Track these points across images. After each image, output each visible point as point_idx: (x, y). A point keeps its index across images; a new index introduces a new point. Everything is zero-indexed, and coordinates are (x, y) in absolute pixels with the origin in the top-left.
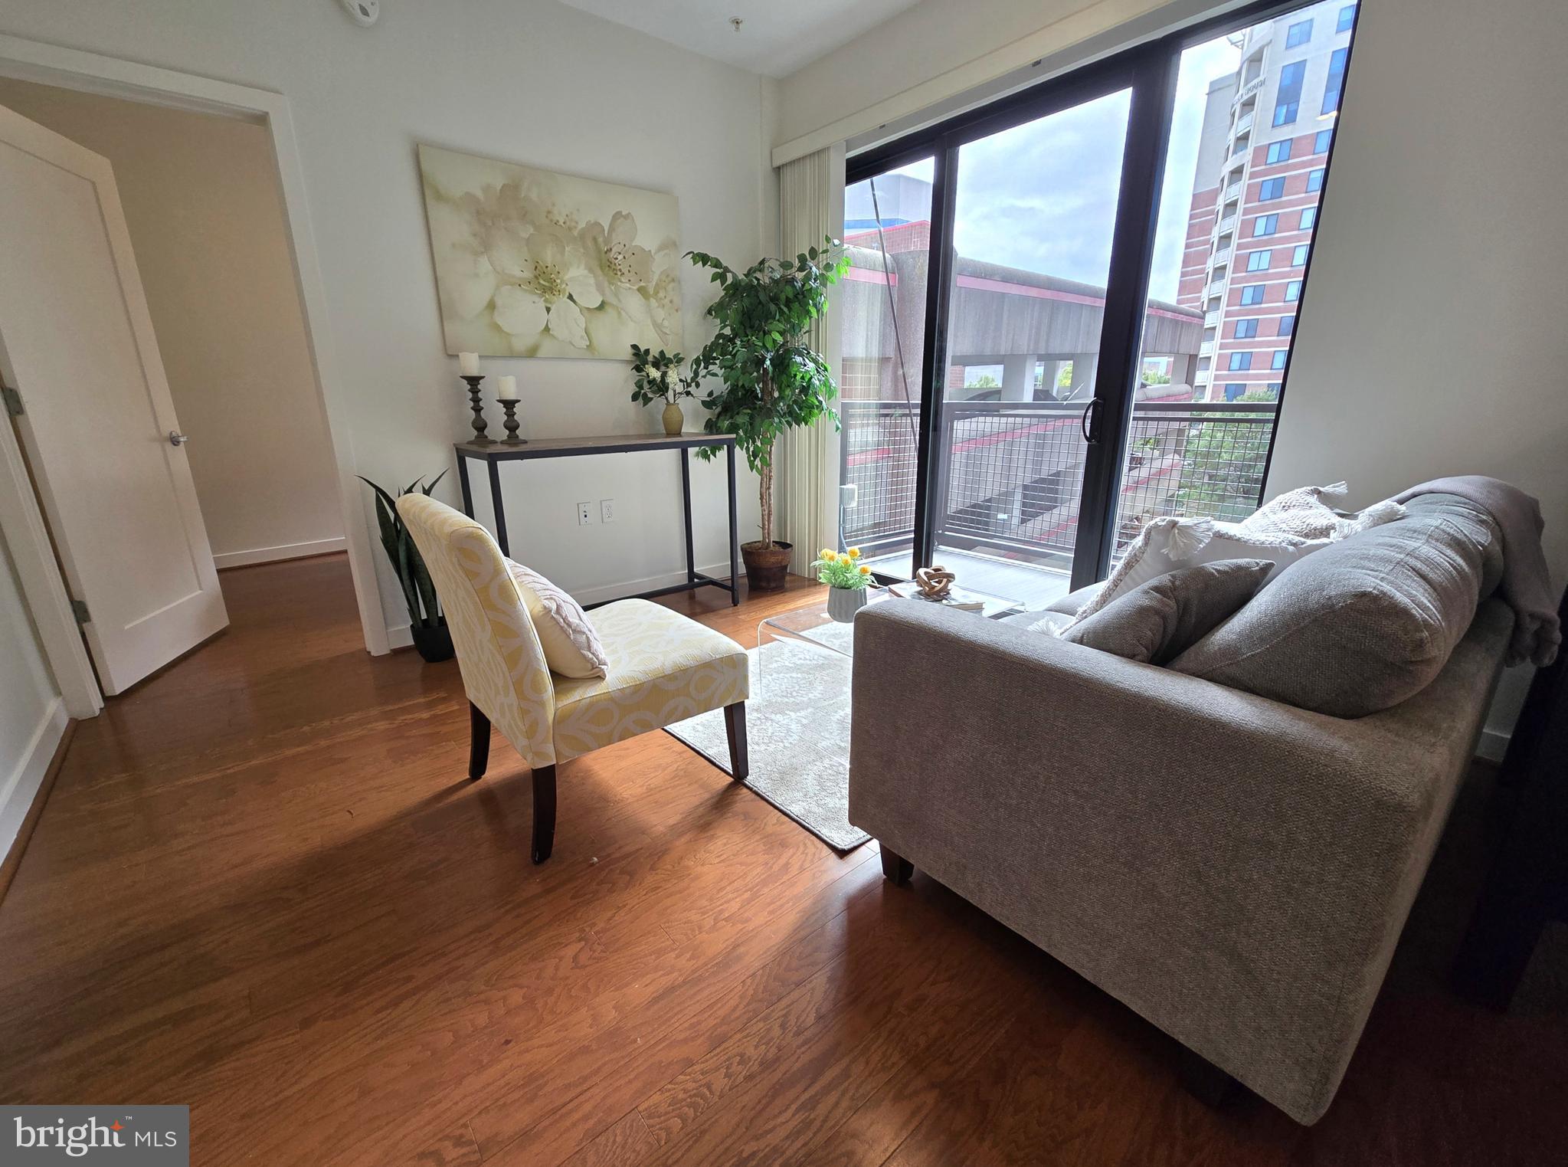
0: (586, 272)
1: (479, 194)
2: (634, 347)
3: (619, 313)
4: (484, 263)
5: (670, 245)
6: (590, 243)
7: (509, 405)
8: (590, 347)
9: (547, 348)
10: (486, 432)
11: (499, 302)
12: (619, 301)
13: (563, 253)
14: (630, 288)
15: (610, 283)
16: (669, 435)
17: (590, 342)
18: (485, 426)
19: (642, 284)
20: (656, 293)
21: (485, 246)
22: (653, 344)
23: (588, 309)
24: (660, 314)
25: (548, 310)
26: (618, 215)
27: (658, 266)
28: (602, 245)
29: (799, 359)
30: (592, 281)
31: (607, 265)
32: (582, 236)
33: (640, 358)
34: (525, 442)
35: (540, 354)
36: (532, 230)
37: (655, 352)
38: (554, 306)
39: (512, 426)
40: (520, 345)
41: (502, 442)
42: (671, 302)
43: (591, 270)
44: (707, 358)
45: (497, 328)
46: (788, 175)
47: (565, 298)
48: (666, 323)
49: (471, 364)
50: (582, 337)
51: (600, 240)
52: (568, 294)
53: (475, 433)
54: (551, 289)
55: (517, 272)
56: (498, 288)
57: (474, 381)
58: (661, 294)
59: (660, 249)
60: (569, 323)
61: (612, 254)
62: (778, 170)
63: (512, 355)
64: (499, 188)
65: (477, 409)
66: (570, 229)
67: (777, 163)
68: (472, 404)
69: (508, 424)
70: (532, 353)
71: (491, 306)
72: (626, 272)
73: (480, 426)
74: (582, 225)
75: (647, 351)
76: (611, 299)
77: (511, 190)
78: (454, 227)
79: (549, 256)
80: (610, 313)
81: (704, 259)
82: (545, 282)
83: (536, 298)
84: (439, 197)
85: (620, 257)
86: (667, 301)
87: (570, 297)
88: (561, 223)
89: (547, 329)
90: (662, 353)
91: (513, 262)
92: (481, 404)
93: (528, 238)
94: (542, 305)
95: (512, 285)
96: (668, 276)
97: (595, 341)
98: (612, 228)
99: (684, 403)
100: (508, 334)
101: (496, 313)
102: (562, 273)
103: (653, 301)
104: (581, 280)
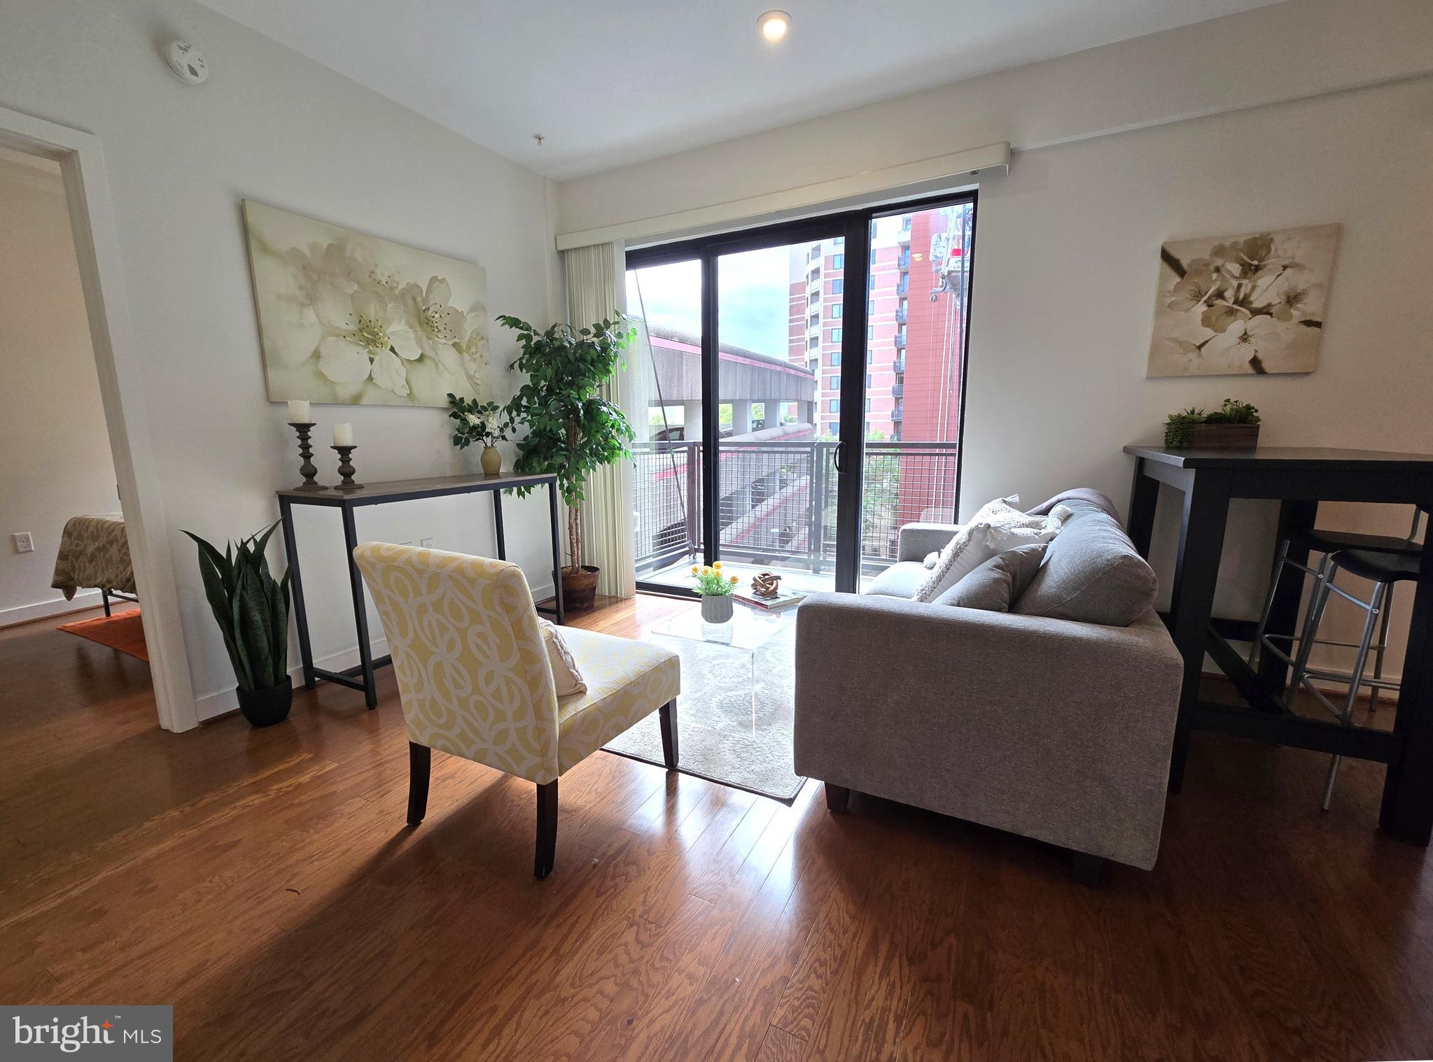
0: (406, 327)
1: (306, 251)
2: (450, 395)
3: (437, 365)
4: (310, 315)
5: (479, 308)
6: (410, 303)
7: (344, 451)
8: (410, 395)
9: (371, 395)
11: (324, 352)
12: (437, 354)
13: (385, 310)
14: (446, 344)
15: (428, 338)
16: (487, 475)
17: (411, 391)
18: (315, 472)
19: (456, 340)
20: (469, 348)
21: (311, 299)
22: (465, 393)
23: (408, 360)
24: (472, 367)
25: (372, 360)
26: (434, 280)
27: (469, 327)
28: (421, 304)
29: (604, 409)
30: (412, 335)
31: (424, 321)
32: (403, 296)
33: (457, 408)
34: (361, 487)
35: (363, 402)
36: (356, 287)
37: (468, 401)
38: (377, 357)
39: (347, 472)
40: (344, 392)
41: (336, 488)
42: (481, 356)
43: (411, 326)
44: (515, 406)
45: (321, 376)
46: (573, 259)
47: (387, 350)
48: (477, 375)
49: (303, 412)
50: (403, 386)
51: (419, 299)
52: (389, 347)
53: (304, 479)
54: (374, 342)
55: (342, 325)
56: (323, 338)
57: (303, 429)
58: (473, 350)
59: (472, 310)
60: (391, 373)
61: (430, 313)
62: (562, 254)
63: (336, 403)
64: (325, 246)
65: (307, 455)
66: (391, 288)
67: (560, 248)
68: (301, 451)
69: (344, 470)
70: (355, 401)
71: (316, 355)
72: (442, 330)
73: (309, 472)
74: (402, 286)
75: (462, 400)
76: (429, 352)
77: (336, 251)
78: (277, 279)
79: (372, 312)
80: (427, 368)
81: (514, 323)
82: (368, 335)
83: (360, 349)
84: (264, 249)
85: (437, 316)
86: (477, 356)
87: (392, 349)
88: (383, 283)
89: (370, 378)
90: (474, 401)
91: (338, 314)
92: (311, 450)
93: (352, 295)
94: (366, 356)
95: (338, 336)
96: (478, 334)
97: (415, 391)
98: (429, 289)
99: (499, 444)
100: (334, 383)
101: (321, 362)
102: (384, 327)
103: (466, 355)
104: (402, 334)
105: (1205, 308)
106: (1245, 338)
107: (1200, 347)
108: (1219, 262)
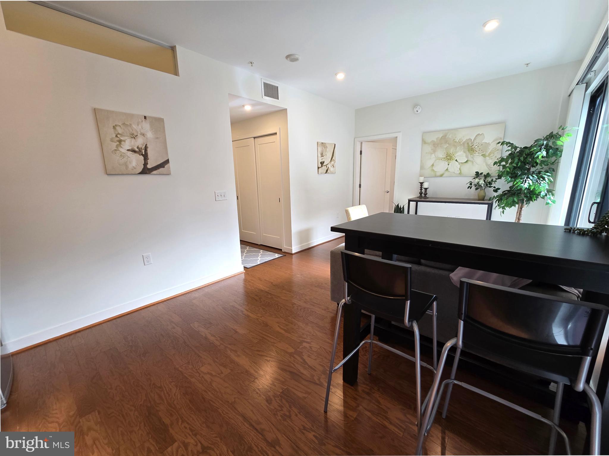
0: (463, 153)
1: (435, 140)
2: (477, 172)
3: (473, 163)
4: (433, 156)
5: (499, 139)
6: (466, 146)
7: (426, 189)
8: (460, 173)
9: (447, 174)
10: (427, 195)
11: (435, 164)
12: (474, 159)
13: (456, 149)
14: (478, 155)
15: (471, 155)
16: (479, 200)
17: (460, 171)
18: (422, 194)
19: (484, 153)
20: (489, 155)
21: (434, 151)
23: (462, 163)
25: (448, 164)
26: (478, 135)
28: (470, 145)
30: (465, 155)
31: (470, 149)
32: (464, 144)
33: (478, 175)
35: (444, 176)
36: (448, 145)
37: (485, 173)
38: (450, 163)
40: (438, 174)
41: (424, 198)
43: (464, 152)
45: (433, 170)
47: (454, 161)
49: (423, 179)
50: (458, 171)
51: (470, 143)
52: (455, 160)
53: (420, 196)
54: (450, 159)
55: (442, 156)
56: (435, 161)
57: (421, 184)
59: (493, 141)
60: (454, 167)
61: (474, 146)
63: (436, 176)
64: (441, 137)
65: (421, 190)
66: (460, 142)
70: (441, 176)
71: (433, 165)
72: (478, 151)
74: (464, 140)
75: (482, 173)
76: (470, 159)
77: (444, 137)
78: (428, 148)
79: (451, 151)
80: (469, 164)
82: (449, 158)
83: (445, 162)
84: (426, 143)
85: (476, 147)
87: (456, 160)
88: (457, 141)
89: (447, 169)
91: (441, 154)
92: (422, 188)
93: (446, 148)
94: (447, 163)
95: (439, 159)
97: (462, 172)
98: (475, 139)
99: (487, 189)
100: (436, 171)
101: (434, 167)
102: (454, 155)
103: (487, 158)
104: (461, 155)
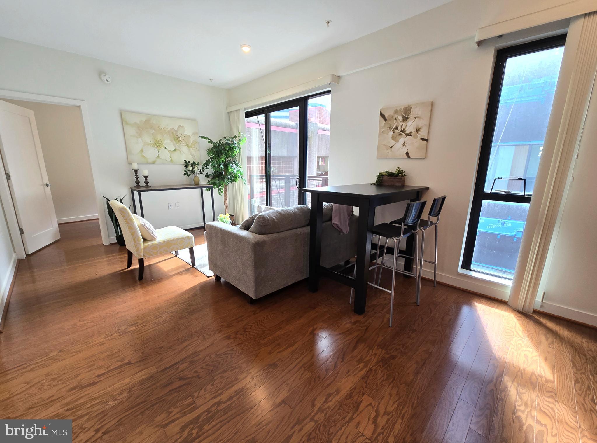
0: (170, 141)
1: (139, 123)
2: (185, 161)
3: (180, 152)
4: (140, 140)
5: (195, 134)
6: (171, 134)
7: (146, 177)
8: (171, 161)
9: (158, 161)
10: (139, 184)
11: (144, 150)
12: (180, 148)
13: (163, 137)
14: (183, 145)
15: (177, 144)
16: (195, 185)
17: (171, 159)
18: (139, 182)
19: (187, 144)
20: (192, 146)
21: (140, 135)
22: (191, 160)
23: (171, 151)
24: (193, 152)
25: (159, 151)
26: (179, 126)
27: (192, 139)
29: (231, 165)
30: (172, 143)
31: (176, 139)
32: (169, 132)
33: (187, 163)
34: (150, 187)
35: (156, 163)
36: (154, 131)
37: (191, 162)
38: (161, 150)
39: (147, 183)
40: (150, 161)
41: (144, 187)
42: (196, 148)
43: (171, 141)
44: (206, 164)
45: (143, 156)
46: (231, 114)
47: (164, 148)
48: (195, 154)
49: (135, 166)
50: (169, 158)
51: (174, 133)
53: (136, 184)
54: (160, 146)
55: (149, 142)
56: (144, 146)
57: (136, 171)
58: (193, 146)
59: (192, 135)
60: (165, 155)
61: (178, 136)
62: (229, 113)
63: (148, 163)
64: (144, 121)
65: (137, 178)
66: (165, 130)
67: (228, 111)
68: (135, 177)
69: (146, 182)
70: (154, 163)
71: (142, 151)
72: (182, 141)
73: (138, 182)
74: (169, 129)
75: (189, 162)
76: (177, 148)
77: (148, 122)
78: (131, 131)
79: (159, 137)
80: (177, 153)
81: (204, 138)
82: (158, 144)
83: (155, 148)
84: (127, 124)
85: (180, 137)
86: (195, 148)
87: (165, 148)
88: (162, 129)
89: (158, 156)
90: (194, 162)
91: (148, 139)
92: (138, 176)
93: (153, 133)
94: (157, 150)
95: (148, 145)
96: (195, 142)
97: (173, 160)
98: (177, 130)
99: (199, 175)
100: (147, 158)
101: (143, 153)
102: (163, 142)
103: (191, 148)
104: (169, 143)
105: (392, 133)
106: (404, 145)
107: (391, 148)
108: (396, 116)
